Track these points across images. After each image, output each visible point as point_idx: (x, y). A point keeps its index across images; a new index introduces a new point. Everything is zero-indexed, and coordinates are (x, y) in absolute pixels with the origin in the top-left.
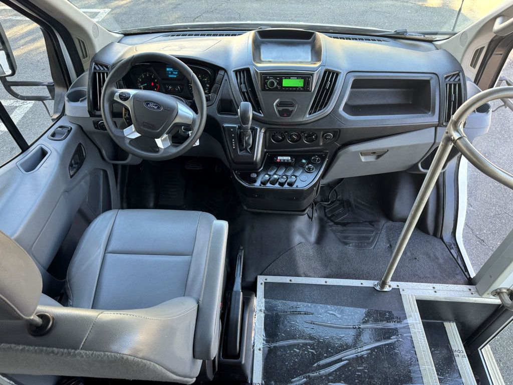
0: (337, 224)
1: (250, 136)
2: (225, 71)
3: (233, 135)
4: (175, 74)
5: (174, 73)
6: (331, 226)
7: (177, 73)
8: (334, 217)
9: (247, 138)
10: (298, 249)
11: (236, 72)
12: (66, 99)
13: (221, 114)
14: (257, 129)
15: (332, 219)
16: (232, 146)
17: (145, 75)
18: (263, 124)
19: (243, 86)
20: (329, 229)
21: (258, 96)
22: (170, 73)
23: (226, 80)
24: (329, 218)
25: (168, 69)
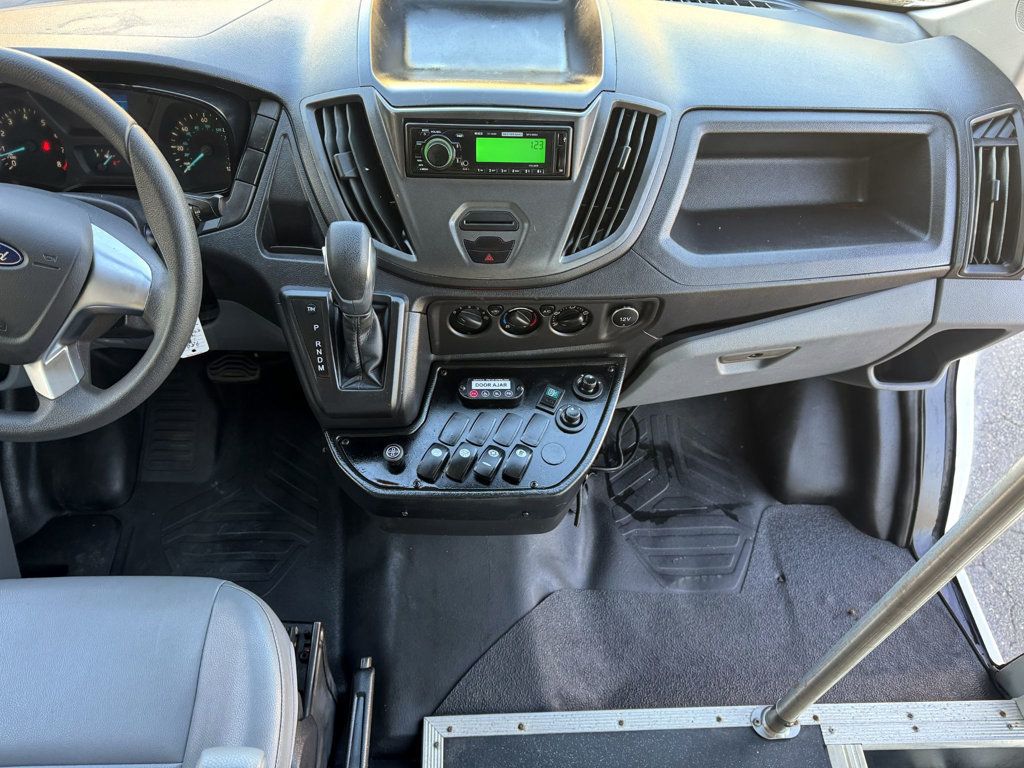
0: (641, 517)
1: (374, 328)
2: (282, 105)
3: (316, 327)
6: (625, 527)
8: (634, 497)
9: (363, 337)
10: (538, 619)
11: (318, 108)
13: (271, 251)
14: (397, 305)
15: (627, 502)
16: (316, 365)
17: (18, 118)
18: (417, 287)
19: (342, 157)
20: (621, 537)
21: (397, 196)
23: (285, 136)
24: (620, 501)
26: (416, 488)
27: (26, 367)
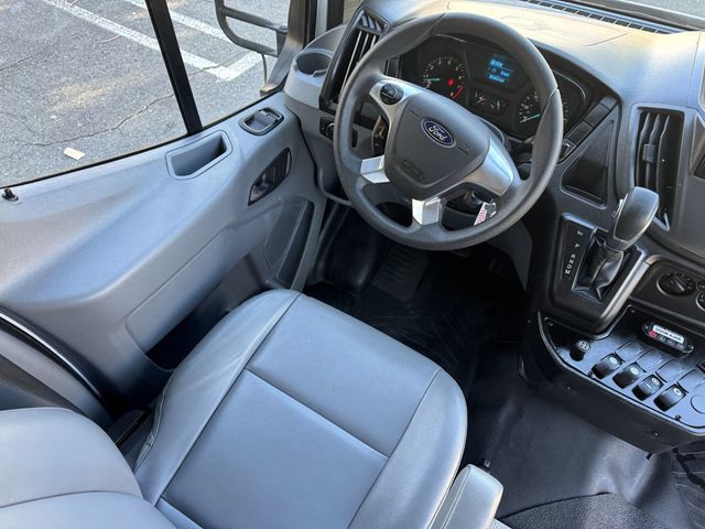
0: (695, 480)
1: (617, 262)
2: (619, 101)
3: (577, 245)
4: (503, 77)
5: (502, 73)
6: (679, 479)
7: (507, 75)
8: (692, 462)
9: (607, 265)
10: (594, 503)
11: (644, 112)
12: (294, 63)
13: (567, 189)
14: (640, 254)
15: (687, 463)
16: (565, 268)
17: (445, 62)
18: (655, 246)
19: (649, 146)
20: (673, 485)
21: (678, 184)
22: (494, 70)
23: (612, 122)
24: (681, 459)
25: (493, 62)
26: (589, 376)
27: (414, 201)
